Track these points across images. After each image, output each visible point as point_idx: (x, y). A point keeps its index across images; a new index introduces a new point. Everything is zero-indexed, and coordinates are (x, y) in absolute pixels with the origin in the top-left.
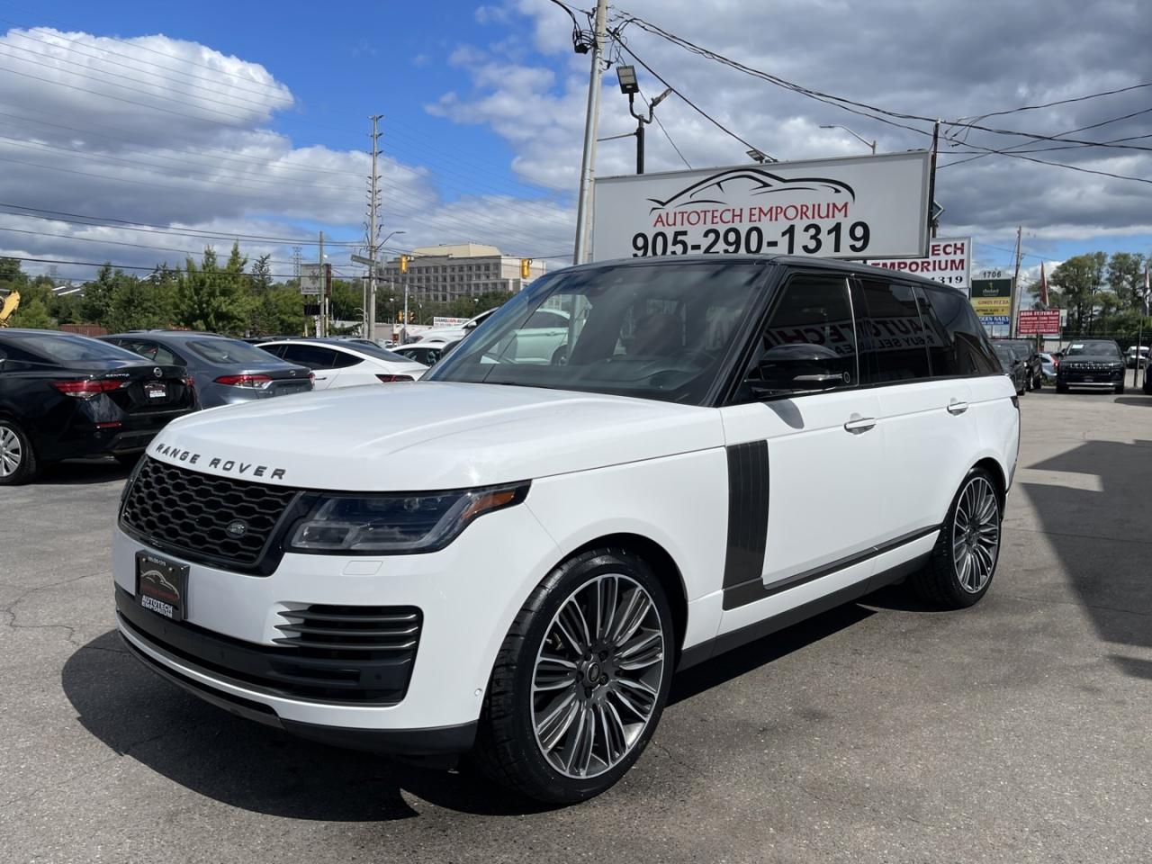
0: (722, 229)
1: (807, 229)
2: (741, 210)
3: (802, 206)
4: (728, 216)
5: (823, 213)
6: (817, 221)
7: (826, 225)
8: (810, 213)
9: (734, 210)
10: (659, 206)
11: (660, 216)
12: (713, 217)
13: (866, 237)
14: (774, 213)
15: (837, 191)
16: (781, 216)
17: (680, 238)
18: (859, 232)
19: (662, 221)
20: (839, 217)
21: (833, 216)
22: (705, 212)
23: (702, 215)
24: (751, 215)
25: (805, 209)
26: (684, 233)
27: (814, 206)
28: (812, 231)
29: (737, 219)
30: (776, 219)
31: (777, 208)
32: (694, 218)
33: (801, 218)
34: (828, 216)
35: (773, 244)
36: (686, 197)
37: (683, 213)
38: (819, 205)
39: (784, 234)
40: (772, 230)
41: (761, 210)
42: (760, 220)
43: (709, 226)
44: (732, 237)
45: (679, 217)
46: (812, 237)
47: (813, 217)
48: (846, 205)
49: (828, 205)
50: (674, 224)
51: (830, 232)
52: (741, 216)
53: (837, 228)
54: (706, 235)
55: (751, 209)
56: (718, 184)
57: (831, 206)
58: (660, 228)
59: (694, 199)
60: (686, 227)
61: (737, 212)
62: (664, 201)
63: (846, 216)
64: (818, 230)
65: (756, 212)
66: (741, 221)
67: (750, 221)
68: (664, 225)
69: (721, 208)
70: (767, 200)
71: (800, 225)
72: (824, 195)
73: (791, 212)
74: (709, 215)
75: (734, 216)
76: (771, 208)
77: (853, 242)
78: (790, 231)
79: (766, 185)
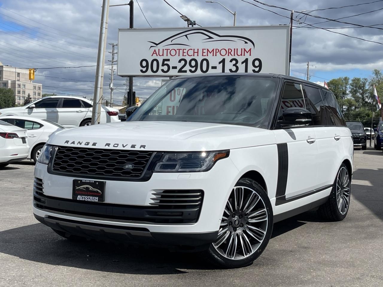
0: (188, 59)
1: (231, 61)
2: (198, 50)
3: (229, 49)
4: (191, 53)
5: (239, 53)
6: (236, 57)
7: (241, 59)
8: (233, 53)
9: (194, 50)
10: (155, 45)
11: (155, 51)
12: (183, 52)
13: (260, 66)
14: (215, 52)
15: (246, 43)
16: (218, 54)
17: (166, 62)
18: (257, 63)
19: (156, 53)
20: (247, 56)
21: (244, 55)
22: (179, 50)
23: (178, 51)
24: (203, 52)
25: (230, 51)
26: (168, 60)
27: (235, 49)
28: (234, 62)
29: (196, 54)
30: (216, 55)
31: (216, 49)
32: (173, 52)
33: (228, 55)
34: (241, 55)
35: (214, 68)
36: (168, 42)
37: (167, 50)
38: (237, 49)
39: (220, 63)
40: (214, 61)
41: (208, 50)
42: (207, 55)
43: (181, 57)
44: (193, 63)
45: (165, 52)
46: (234, 65)
47: (234, 55)
48: (250, 50)
49: (242, 49)
50: (163, 55)
51: (243, 63)
52: (198, 52)
53: (246, 61)
54: (180, 61)
55: (203, 49)
56: (186, 36)
57: (243, 50)
58: (155, 57)
59: (173, 43)
60: (169, 57)
61: (196, 51)
62: (157, 43)
63: (250, 55)
64: (237, 62)
65: (205, 51)
66: (198, 55)
67: (203, 55)
68: (157, 55)
69: (187, 48)
70: (211, 46)
71: (228, 58)
72: (240, 44)
73: (223, 52)
74: (181, 52)
75: (194, 52)
76: (213, 49)
77: (254, 68)
78: (223, 61)
79: (210, 38)
